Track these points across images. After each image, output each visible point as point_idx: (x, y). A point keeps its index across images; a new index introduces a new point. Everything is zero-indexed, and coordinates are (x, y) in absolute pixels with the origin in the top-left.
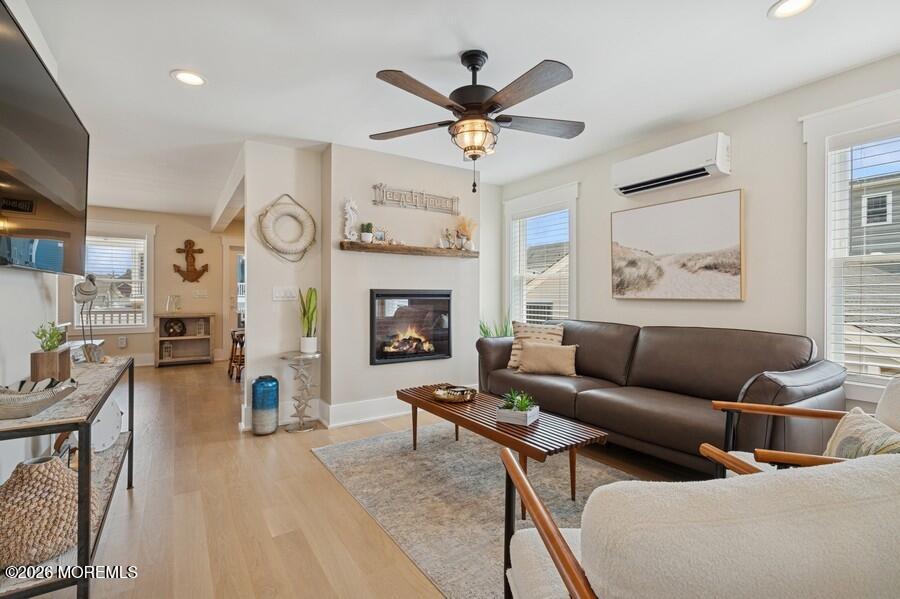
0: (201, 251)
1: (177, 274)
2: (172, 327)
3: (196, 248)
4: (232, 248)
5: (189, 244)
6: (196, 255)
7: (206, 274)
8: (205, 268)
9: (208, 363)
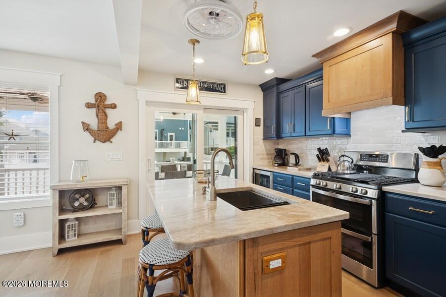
0: (114, 106)
1: (87, 134)
2: (78, 200)
3: (108, 102)
4: (148, 103)
5: (100, 97)
6: (109, 111)
7: (119, 132)
8: (119, 127)
9: (119, 242)
